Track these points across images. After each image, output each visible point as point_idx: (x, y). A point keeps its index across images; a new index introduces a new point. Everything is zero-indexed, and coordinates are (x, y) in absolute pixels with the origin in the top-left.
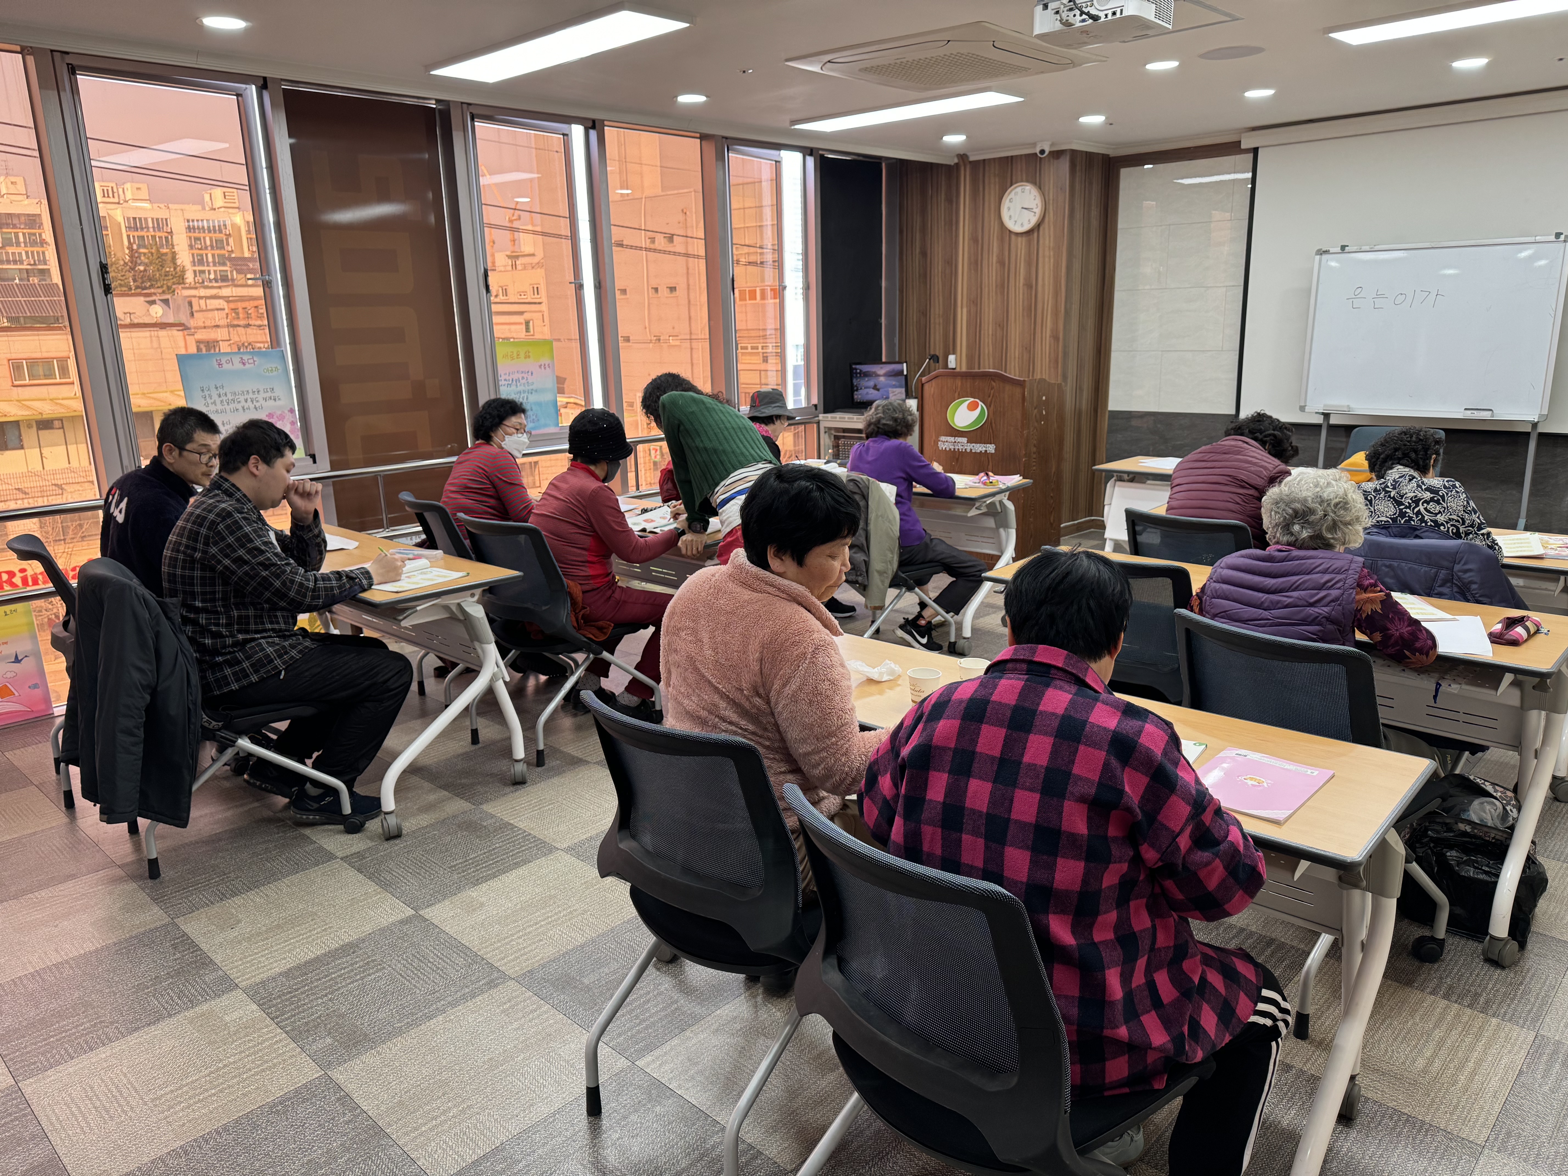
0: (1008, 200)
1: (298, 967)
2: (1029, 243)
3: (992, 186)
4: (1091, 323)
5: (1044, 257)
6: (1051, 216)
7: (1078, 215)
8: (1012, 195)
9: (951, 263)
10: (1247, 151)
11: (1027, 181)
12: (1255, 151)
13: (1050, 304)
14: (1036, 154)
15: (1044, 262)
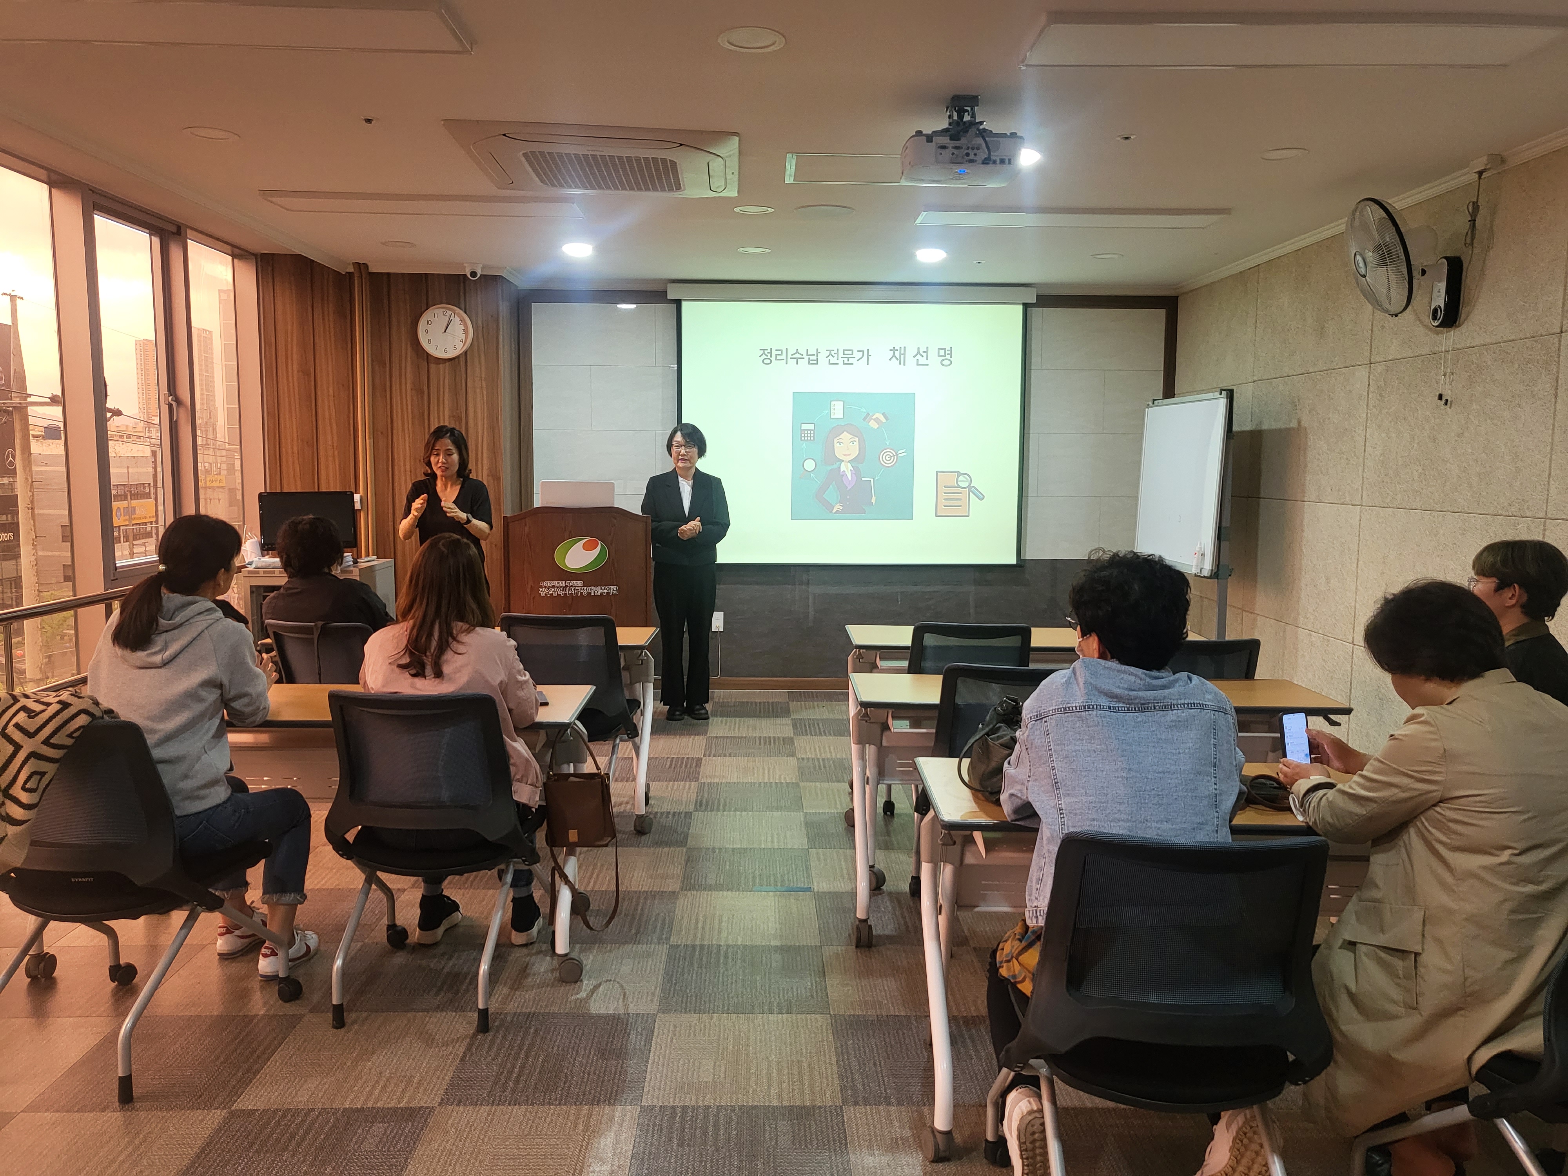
0: (426, 322)
2: (455, 373)
3: (402, 307)
5: (474, 388)
6: (481, 344)
8: (430, 318)
10: (671, 302)
11: (449, 304)
12: (678, 303)
13: (485, 439)
14: (465, 275)
15: (475, 392)
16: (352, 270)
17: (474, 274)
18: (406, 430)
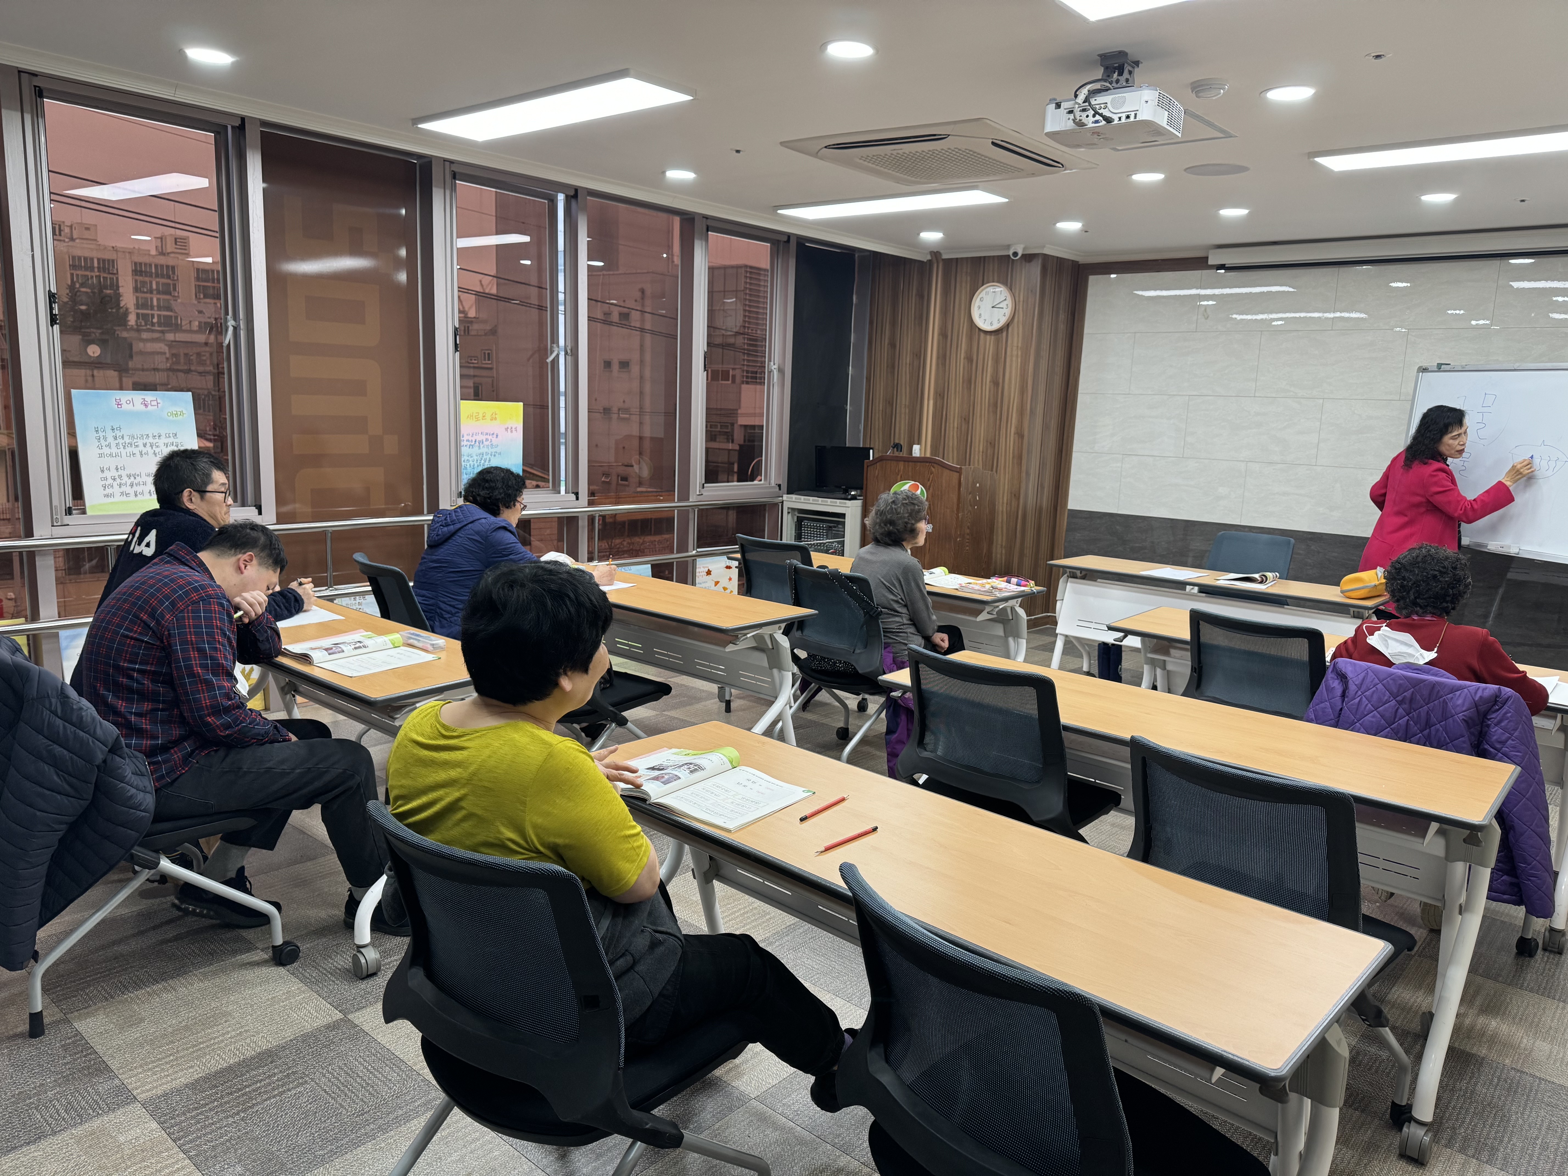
0: (979, 299)
1: (206, 1079)
2: (997, 343)
3: (964, 284)
4: (1054, 424)
5: (1012, 356)
6: (1020, 316)
7: (1047, 318)
8: (983, 294)
9: (919, 355)
10: (1215, 267)
11: (998, 282)
13: (1016, 402)
14: (1009, 256)
15: (1011, 360)
16: (929, 257)
17: (1015, 254)
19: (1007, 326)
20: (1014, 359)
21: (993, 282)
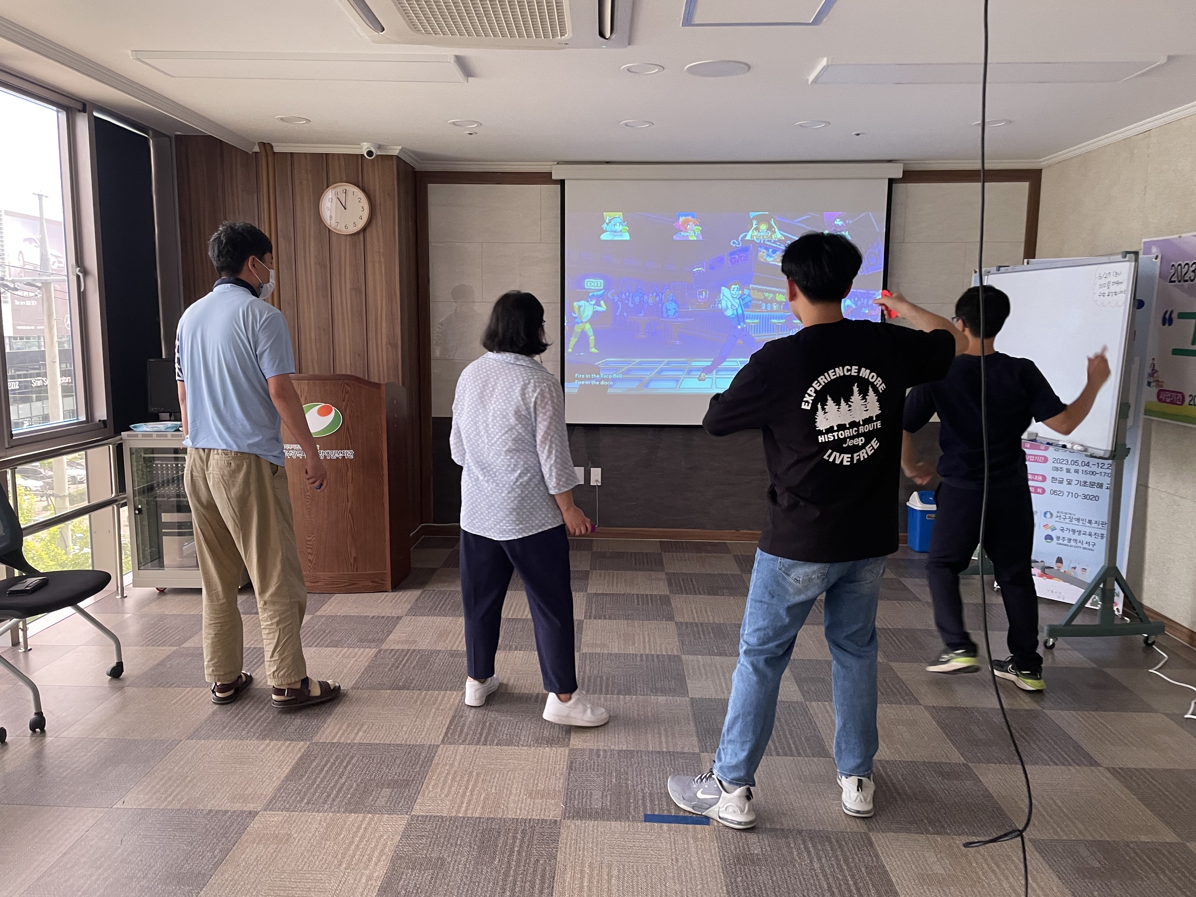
0: (327, 200)
2: (355, 246)
5: (373, 262)
6: (378, 219)
8: (332, 195)
10: (556, 182)
11: (348, 182)
12: (562, 183)
13: (384, 310)
14: (363, 155)
15: (374, 266)
16: (257, 149)
17: (370, 153)
18: (311, 301)
19: (364, 229)
20: (377, 265)
21: (341, 182)
